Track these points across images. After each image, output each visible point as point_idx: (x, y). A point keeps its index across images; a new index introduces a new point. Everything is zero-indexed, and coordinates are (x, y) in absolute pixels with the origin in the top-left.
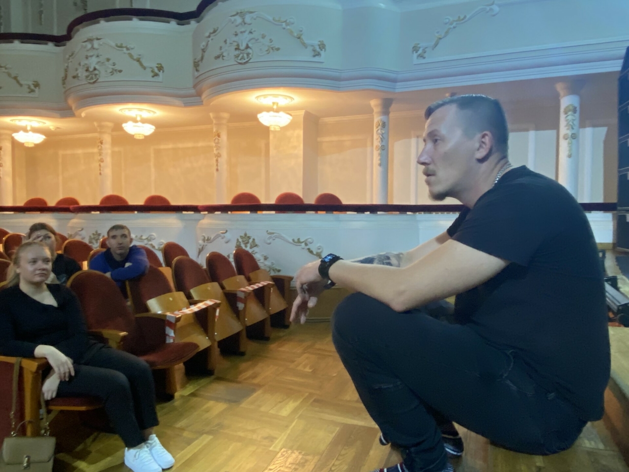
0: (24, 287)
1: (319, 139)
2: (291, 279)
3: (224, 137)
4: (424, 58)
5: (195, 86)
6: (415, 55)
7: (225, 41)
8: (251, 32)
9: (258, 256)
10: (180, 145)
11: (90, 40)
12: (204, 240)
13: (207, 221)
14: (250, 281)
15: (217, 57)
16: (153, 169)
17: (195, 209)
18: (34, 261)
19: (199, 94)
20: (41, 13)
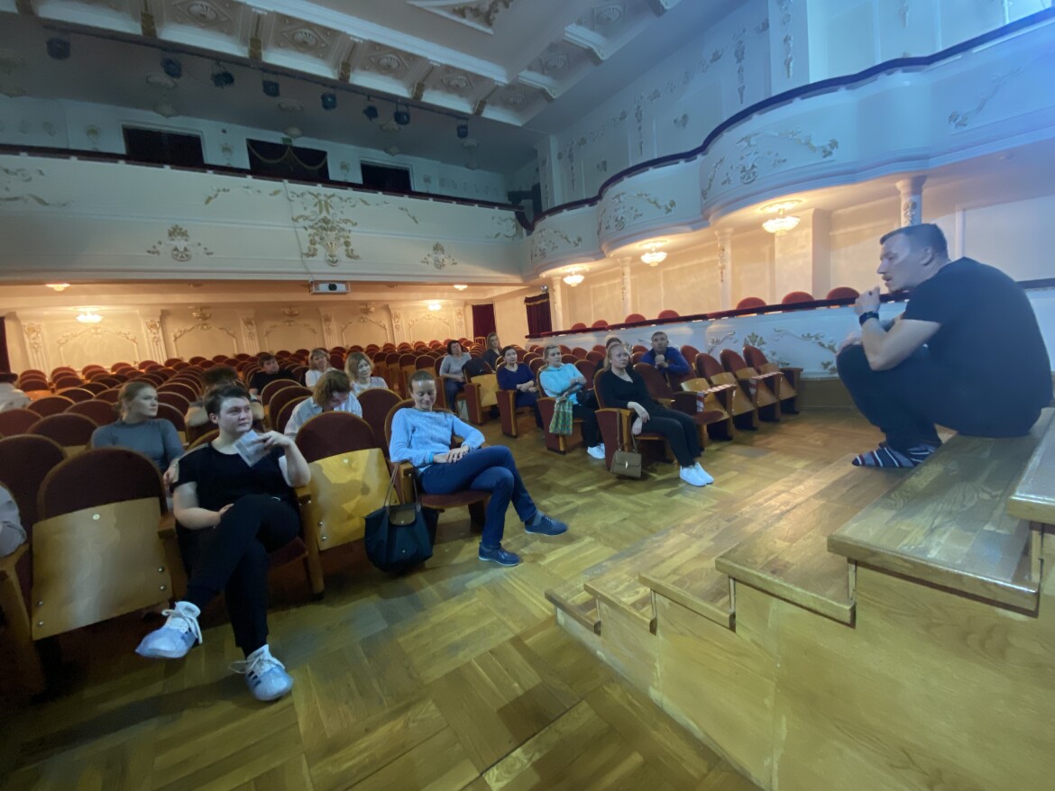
0: (615, 371)
1: (831, 234)
2: (802, 370)
3: (728, 251)
4: (965, 125)
5: (702, 213)
6: (953, 124)
7: (732, 167)
8: (756, 153)
9: (766, 352)
10: (686, 265)
11: (618, 196)
12: (713, 342)
13: (714, 326)
14: (759, 372)
15: (724, 183)
16: (662, 289)
17: (704, 317)
18: (619, 355)
19: (707, 218)
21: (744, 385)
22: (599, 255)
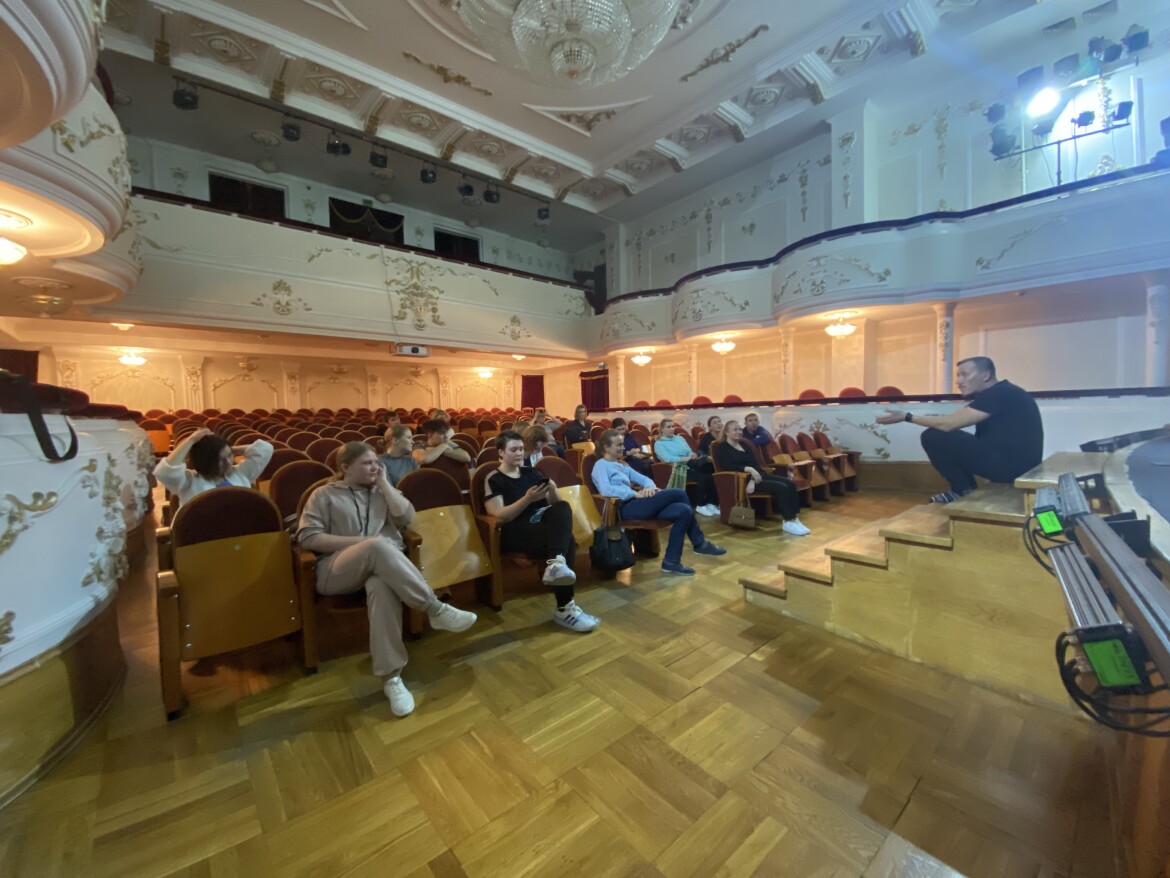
1: (879, 339)
2: (860, 453)
3: (791, 347)
4: (989, 268)
5: (773, 313)
6: (979, 267)
7: (803, 280)
8: (825, 271)
9: (830, 437)
10: (748, 355)
11: (696, 291)
12: (781, 427)
13: (781, 412)
14: (827, 453)
15: (796, 292)
16: (724, 375)
17: (771, 404)
19: (776, 318)
20: (640, 268)
21: (819, 463)
22: (671, 340)
